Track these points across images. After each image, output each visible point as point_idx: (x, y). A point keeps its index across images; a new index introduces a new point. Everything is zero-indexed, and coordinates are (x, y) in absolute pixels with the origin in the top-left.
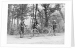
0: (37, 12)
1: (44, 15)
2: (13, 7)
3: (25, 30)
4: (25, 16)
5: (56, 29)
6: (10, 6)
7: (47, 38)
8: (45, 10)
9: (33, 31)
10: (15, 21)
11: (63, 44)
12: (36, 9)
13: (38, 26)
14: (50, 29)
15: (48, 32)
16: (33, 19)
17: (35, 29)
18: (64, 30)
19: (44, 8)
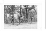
0: (21, 10)
1: (25, 11)
2: (7, 7)
3: (14, 21)
4: (14, 12)
5: (32, 20)
6: (5, 6)
7: (27, 25)
8: (26, 9)
9: (19, 21)
10: (8, 15)
11: (37, 28)
12: (21, 8)
13: (22, 18)
14: (29, 20)
15: (28, 22)
16: (19, 14)
17: (20, 20)
18: (37, 21)
19: (25, 8)
